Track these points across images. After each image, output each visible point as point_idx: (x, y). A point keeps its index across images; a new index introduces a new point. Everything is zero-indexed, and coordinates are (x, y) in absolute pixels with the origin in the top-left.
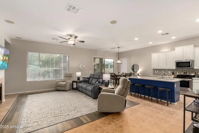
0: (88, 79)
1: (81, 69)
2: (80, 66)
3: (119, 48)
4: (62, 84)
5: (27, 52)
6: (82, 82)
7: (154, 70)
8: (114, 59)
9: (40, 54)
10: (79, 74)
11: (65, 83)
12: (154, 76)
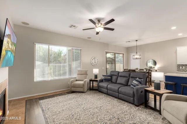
0: (110, 77)
1: (94, 65)
2: (93, 61)
3: (137, 41)
4: (79, 84)
5: (35, 43)
6: (104, 81)
7: (179, 66)
8: (123, 54)
9: (50, 46)
10: (96, 71)
11: (82, 82)
12: (179, 72)
